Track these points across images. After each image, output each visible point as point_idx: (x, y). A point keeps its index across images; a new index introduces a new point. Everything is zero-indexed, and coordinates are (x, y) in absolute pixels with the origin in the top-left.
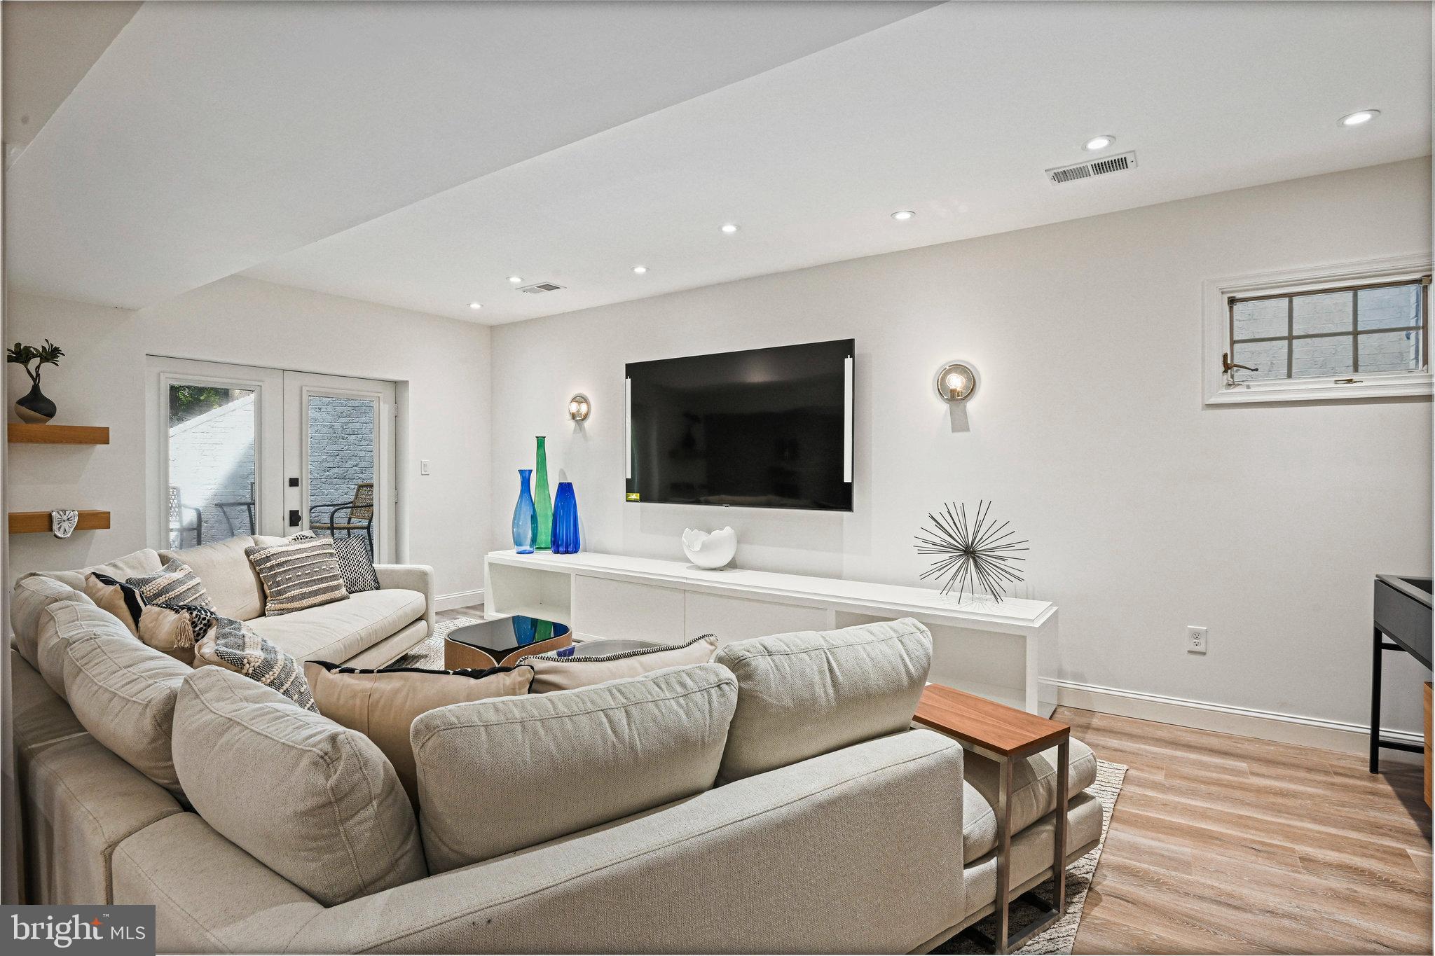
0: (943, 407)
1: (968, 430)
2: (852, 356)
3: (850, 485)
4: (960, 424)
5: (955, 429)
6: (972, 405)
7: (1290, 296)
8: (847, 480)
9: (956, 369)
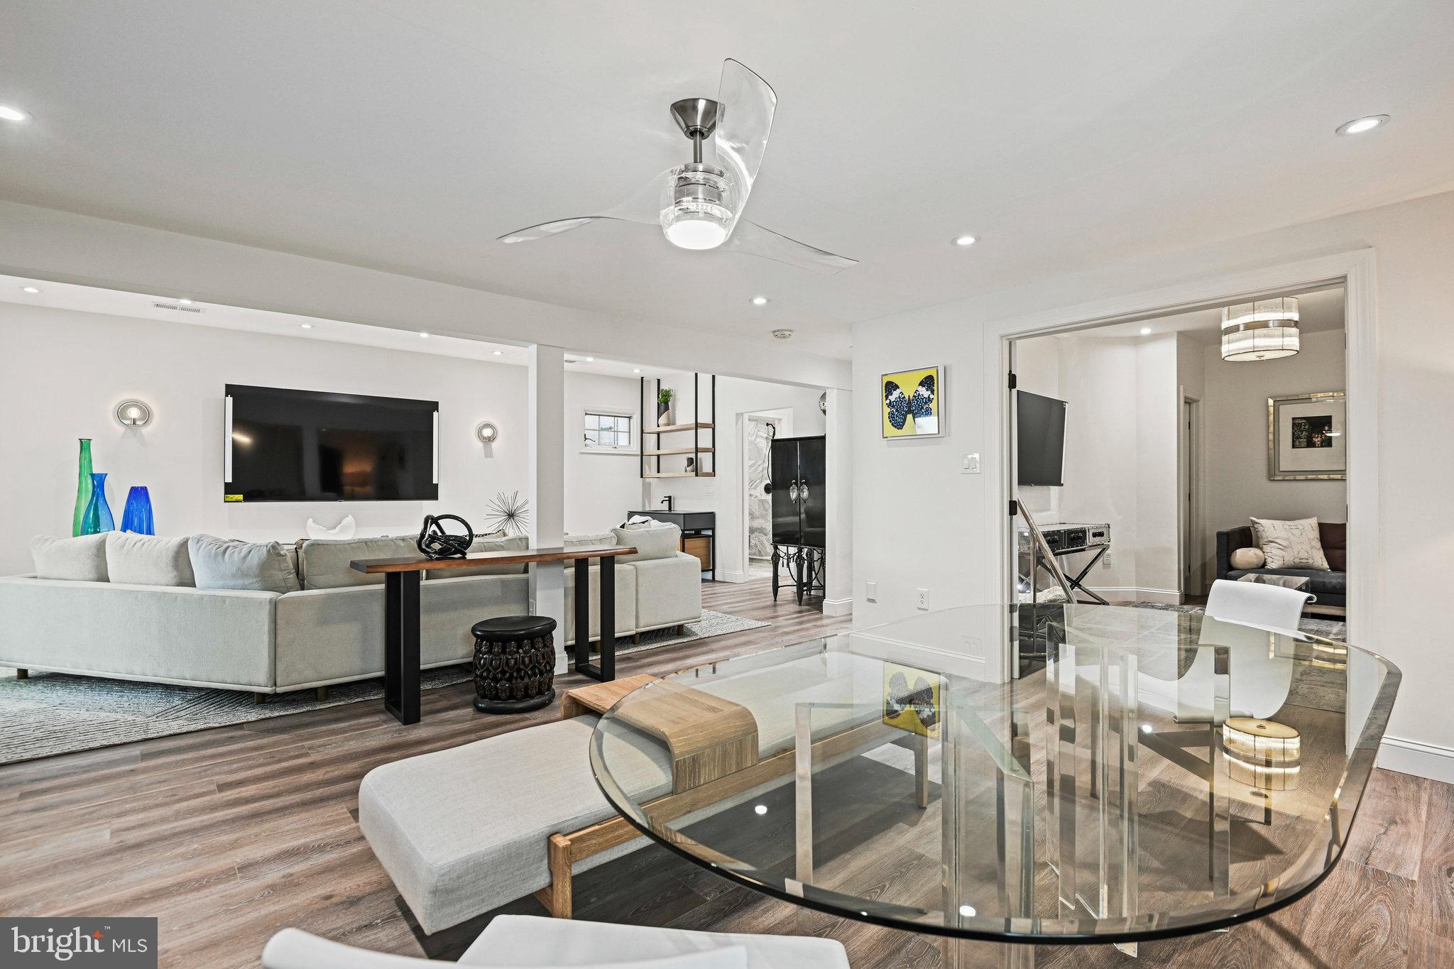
0: (479, 445)
1: (492, 457)
2: (438, 412)
3: (437, 485)
4: (489, 454)
5: (486, 456)
6: (494, 445)
7: (599, 415)
8: (435, 481)
9: (487, 425)
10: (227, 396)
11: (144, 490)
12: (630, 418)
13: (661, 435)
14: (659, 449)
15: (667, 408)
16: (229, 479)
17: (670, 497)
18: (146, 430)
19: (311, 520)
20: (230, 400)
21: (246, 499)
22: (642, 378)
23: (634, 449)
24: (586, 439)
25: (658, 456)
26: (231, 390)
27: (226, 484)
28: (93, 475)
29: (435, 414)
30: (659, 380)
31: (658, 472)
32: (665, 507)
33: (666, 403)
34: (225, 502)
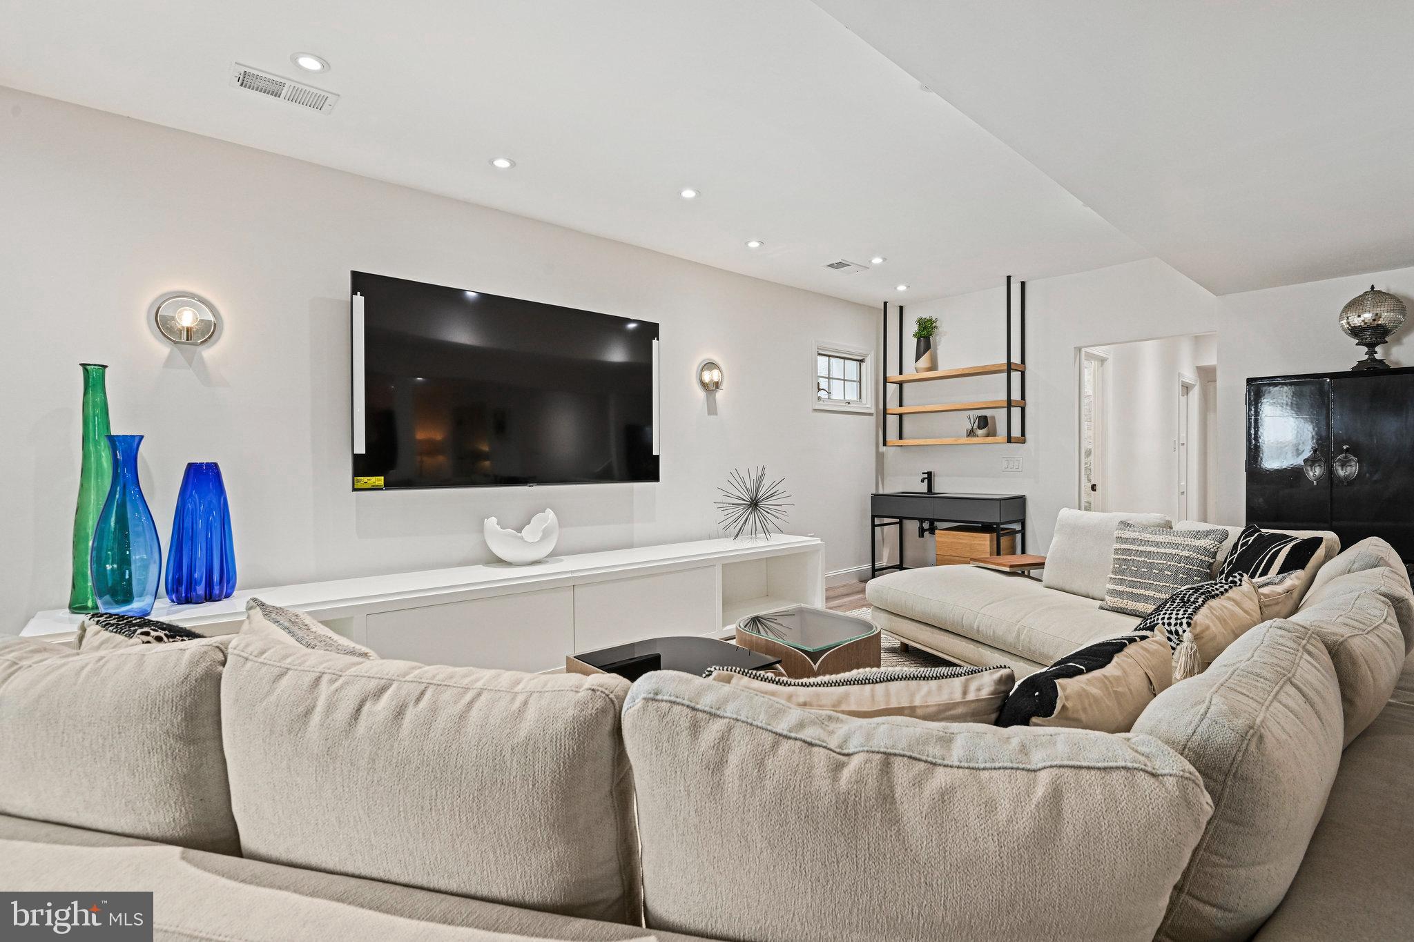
0: (701, 394)
1: (716, 414)
2: (658, 339)
3: (658, 457)
4: (712, 409)
5: (708, 413)
6: (720, 395)
7: (829, 356)
8: (655, 453)
9: (711, 365)
10: (354, 293)
11: (213, 469)
12: (861, 361)
13: (905, 386)
14: (901, 405)
15: (928, 347)
16: (361, 449)
17: (930, 474)
18: (209, 353)
19: (493, 520)
20: (359, 300)
21: (389, 485)
22: (885, 303)
23: (868, 406)
24: (819, 389)
25: (901, 415)
26: (360, 282)
27: (357, 458)
28: (112, 440)
29: (655, 342)
30: (901, 308)
31: (901, 438)
32: (923, 488)
33: (927, 339)
34: (354, 489)
